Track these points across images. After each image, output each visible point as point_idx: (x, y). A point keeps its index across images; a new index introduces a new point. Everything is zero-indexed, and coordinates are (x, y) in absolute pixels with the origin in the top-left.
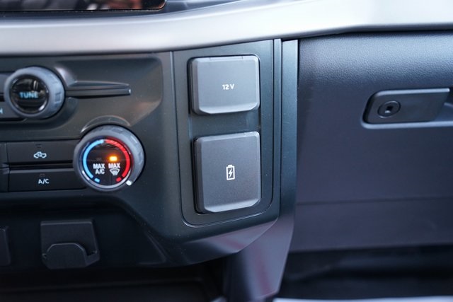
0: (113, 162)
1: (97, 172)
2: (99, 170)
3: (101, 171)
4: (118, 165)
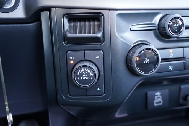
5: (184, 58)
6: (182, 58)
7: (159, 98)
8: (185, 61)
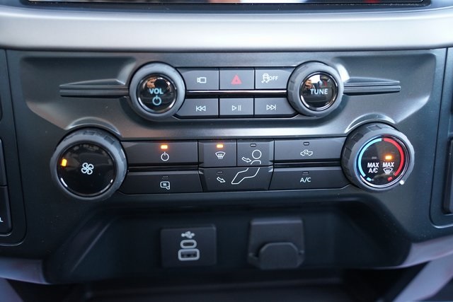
0: (388, 161)
1: (370, 171)
2: (373, 168)
3: (374, 169)
4: (392, 164)
5: (200, 165)
6: (197, 165)
7: (192, 244)
8: (202, 171)
